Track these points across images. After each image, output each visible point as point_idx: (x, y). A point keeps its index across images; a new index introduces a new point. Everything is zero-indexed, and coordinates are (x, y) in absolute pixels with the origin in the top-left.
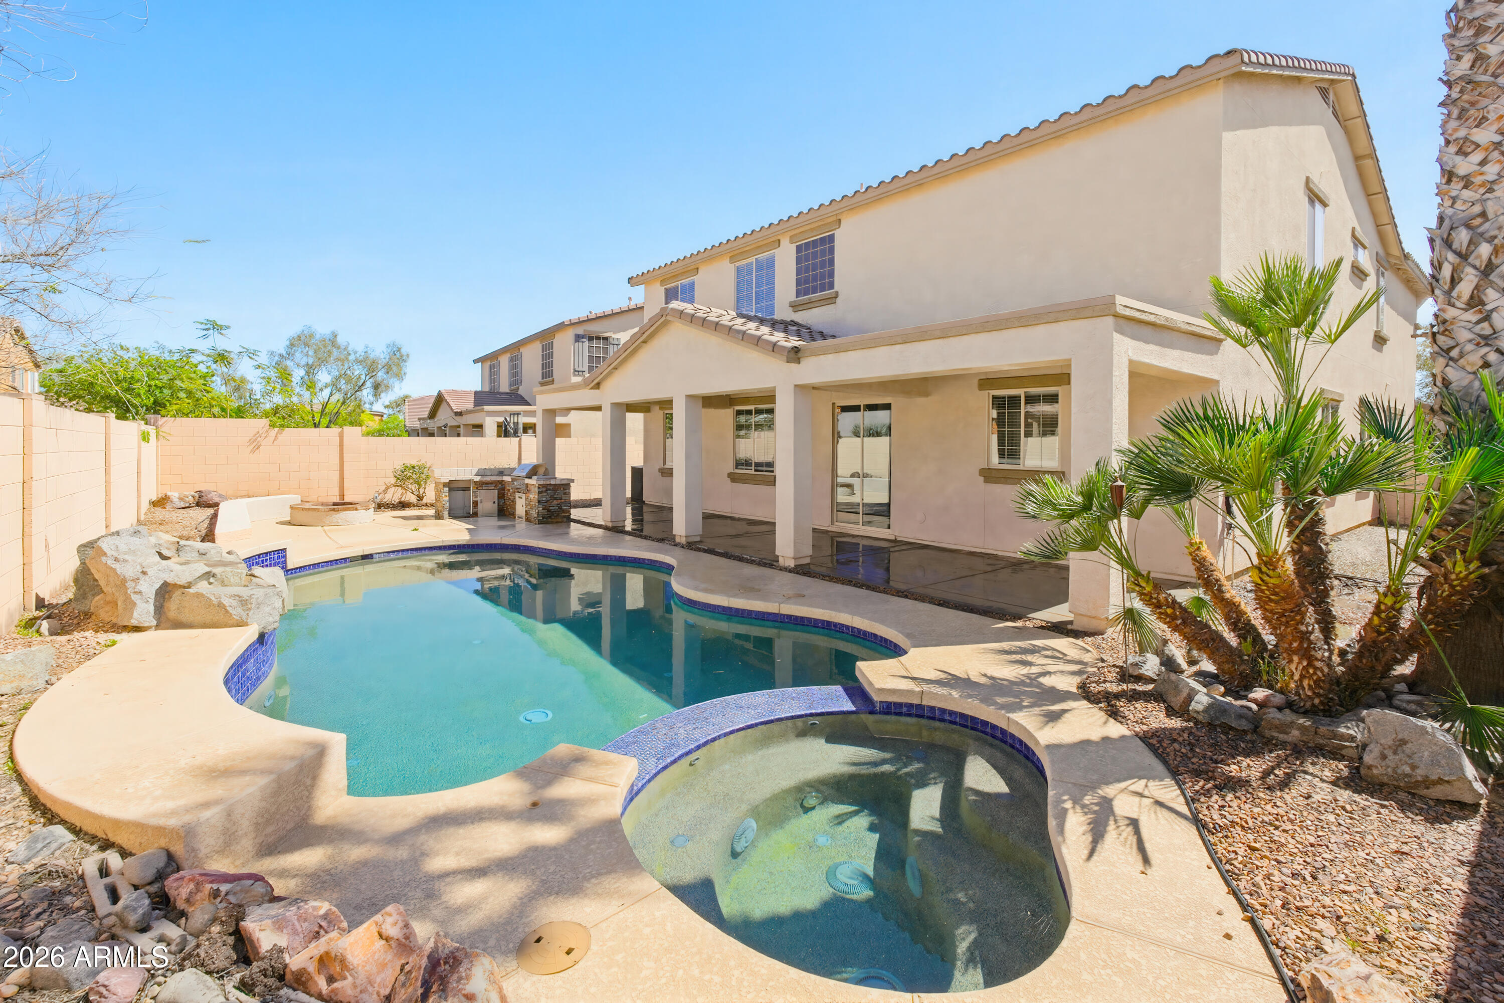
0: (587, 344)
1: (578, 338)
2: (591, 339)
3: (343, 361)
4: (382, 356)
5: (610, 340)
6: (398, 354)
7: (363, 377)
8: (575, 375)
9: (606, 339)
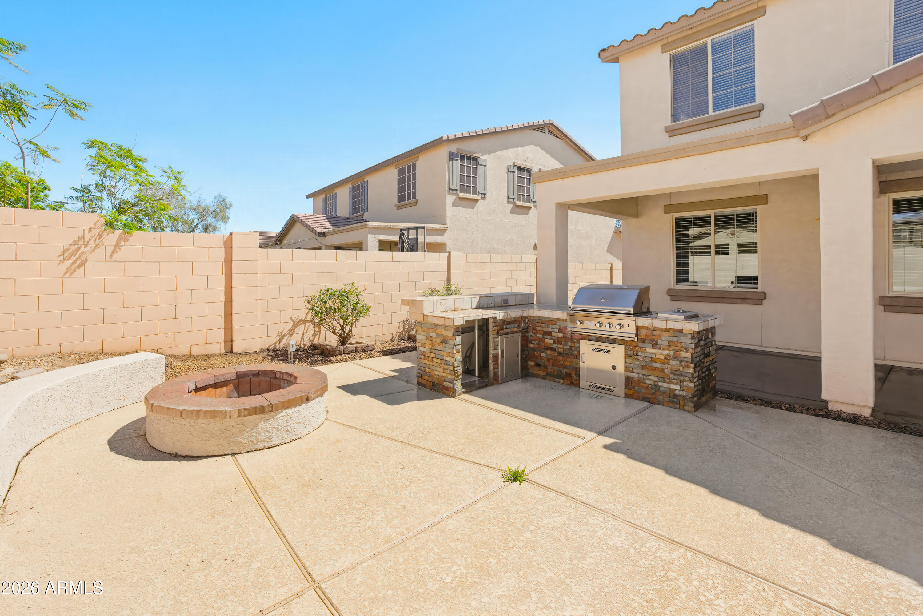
0: (459, 163)
1: (452, 156)
2: (462, 158)
3: (181, 208)
4: (212, 204)
5: (479, 160)
6: (223, 204)
7: (196, 221)
8: (449, 194)
9: (475, 159)
